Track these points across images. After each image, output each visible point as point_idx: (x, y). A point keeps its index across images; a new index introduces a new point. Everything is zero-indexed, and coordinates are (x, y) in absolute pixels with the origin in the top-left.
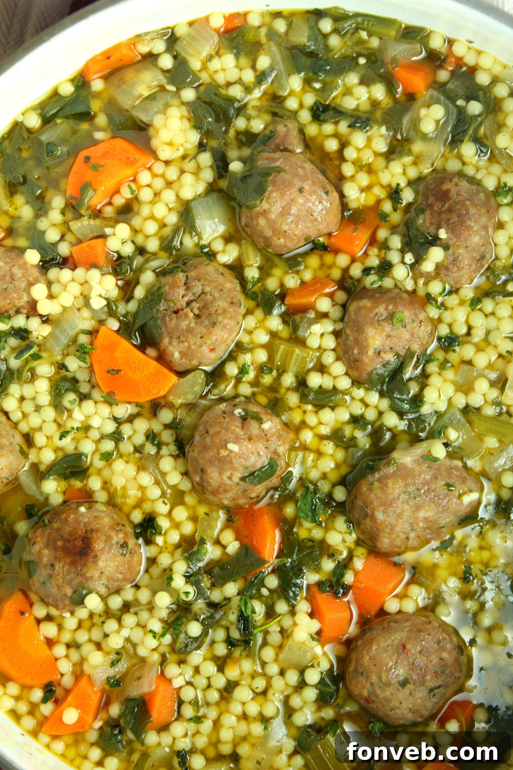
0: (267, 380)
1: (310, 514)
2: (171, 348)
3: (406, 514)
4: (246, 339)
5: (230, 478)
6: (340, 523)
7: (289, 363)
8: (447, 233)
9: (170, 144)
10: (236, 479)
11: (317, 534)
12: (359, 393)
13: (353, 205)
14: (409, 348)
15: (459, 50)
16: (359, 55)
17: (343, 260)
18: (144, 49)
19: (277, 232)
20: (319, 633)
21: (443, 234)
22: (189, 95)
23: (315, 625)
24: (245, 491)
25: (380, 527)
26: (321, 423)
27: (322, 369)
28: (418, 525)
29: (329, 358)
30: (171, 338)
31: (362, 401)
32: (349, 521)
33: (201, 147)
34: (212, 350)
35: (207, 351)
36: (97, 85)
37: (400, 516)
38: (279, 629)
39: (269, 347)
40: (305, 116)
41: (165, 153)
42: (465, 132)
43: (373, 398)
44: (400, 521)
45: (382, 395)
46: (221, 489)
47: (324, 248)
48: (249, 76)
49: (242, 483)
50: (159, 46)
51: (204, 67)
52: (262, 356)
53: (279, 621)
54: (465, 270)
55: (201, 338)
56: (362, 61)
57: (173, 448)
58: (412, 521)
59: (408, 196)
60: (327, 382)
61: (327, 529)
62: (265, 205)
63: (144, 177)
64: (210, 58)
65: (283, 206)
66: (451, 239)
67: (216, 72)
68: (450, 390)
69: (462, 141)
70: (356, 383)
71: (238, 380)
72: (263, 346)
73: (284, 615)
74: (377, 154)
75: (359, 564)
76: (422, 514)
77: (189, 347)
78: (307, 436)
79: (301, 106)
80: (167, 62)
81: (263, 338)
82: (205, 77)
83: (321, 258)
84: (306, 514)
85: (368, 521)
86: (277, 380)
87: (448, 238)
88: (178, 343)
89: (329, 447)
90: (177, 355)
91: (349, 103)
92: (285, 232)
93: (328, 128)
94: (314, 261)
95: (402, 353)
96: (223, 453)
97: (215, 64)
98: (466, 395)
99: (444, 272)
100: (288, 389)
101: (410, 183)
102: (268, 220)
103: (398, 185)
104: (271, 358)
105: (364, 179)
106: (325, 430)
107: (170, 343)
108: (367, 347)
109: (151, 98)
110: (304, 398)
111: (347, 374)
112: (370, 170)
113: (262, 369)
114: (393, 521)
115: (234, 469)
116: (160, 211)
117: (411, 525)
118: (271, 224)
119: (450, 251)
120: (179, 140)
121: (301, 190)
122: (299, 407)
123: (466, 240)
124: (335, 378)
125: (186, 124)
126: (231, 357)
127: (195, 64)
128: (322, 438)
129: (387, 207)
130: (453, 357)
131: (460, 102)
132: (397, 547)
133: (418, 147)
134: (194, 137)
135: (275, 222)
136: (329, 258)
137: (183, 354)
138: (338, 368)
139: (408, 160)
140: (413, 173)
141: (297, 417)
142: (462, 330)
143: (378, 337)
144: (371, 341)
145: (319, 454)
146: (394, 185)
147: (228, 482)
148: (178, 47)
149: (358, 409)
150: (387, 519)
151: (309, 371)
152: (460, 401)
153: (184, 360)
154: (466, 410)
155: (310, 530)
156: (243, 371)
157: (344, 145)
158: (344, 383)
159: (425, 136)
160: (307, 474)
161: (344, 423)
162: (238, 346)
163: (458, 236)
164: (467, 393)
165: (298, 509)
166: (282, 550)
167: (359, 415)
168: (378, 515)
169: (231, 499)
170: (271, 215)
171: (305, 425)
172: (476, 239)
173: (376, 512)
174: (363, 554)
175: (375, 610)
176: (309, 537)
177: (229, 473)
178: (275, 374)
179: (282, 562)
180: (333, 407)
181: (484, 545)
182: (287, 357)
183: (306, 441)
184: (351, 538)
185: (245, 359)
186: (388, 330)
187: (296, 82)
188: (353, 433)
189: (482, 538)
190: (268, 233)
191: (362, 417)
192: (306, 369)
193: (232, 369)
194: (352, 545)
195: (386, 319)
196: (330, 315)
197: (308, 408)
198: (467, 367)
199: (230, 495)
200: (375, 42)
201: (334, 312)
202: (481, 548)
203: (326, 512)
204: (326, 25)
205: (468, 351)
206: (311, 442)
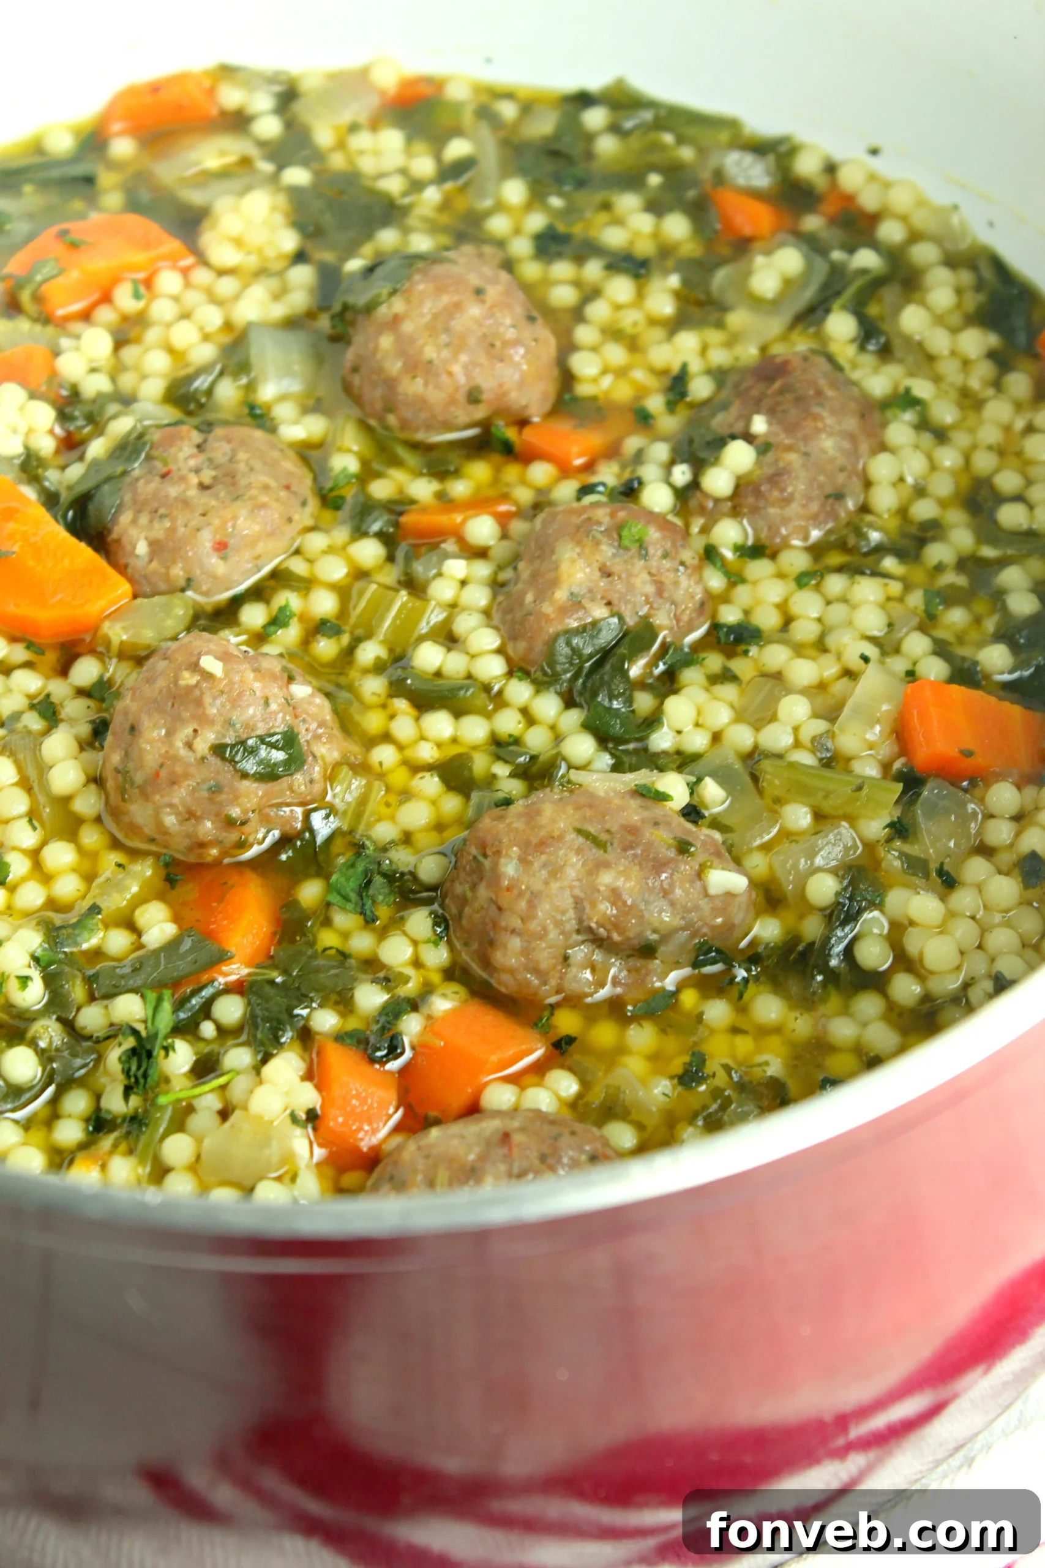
0: (326, 648)
1: (353, 896)
2: (133, 532)
3: (571, 873)
4: (298, 567)
5: (189, 745)
6: (420, 921)
7: (382, 619)
8: (770, 423)
9: (238, 242)
10: (202, 746)
11: (362, 943)
12: (520, 691)
13: (584, 389)
14: (646, 617)
15: (850, 179)
16: (654, 168)
17: (541, 472)
18: (231, 97)
20: (312, 1116)
21: (759, 425)
22: (298, 176)
23: (308, 1097)
24: (216, 790)
26: (423, 738)
27: (450, 639)
28: (594, 905)
29: (466, 624)
30: (139, 511)
31: (525, 711)
32: (439, 920)
33: (300, 257)
34: (221, 547)
35: (208, 545)
36: (122, 147)
37: (556, 872)
38: (218, 1105)
39: (343, 592)
40: (522, 247)
41: (222, 253)
42: (838, 294)
43: (548, 706)
44: (555, 886)
45: (569, 703)
46: (163, 773)
47: (508, 451)
48: (424, 166)
49: (213, 760)
50: (262, 102)
51: (341, 145)
52: (325, 604)
53: (223, 1087)
54: (794, 508)
55: (204, 515)
56: (655, 180)
57: (82, 728)
58: (582, 895)
59: (701, 388)
60: (454, 664)
61: (383, 934)
62: (398, 305)
63: (169, 281)
64: (354, 128)
65: (434, 311)
66: (774, 434)
67: (361, 152)
68: (721, 715)
69: (828, 311)
70: (516, 669)
72: (334, 587)
73: (238, 1073)
74: (653, 322)
75: (442, 1004)
76: (606, 878)
77: (172, 530)
79: (517, 231)
80: (269, 127)
81: (336, 570)
82: (337, 161)
83: (498, 470)
84: (346, 897)
85: (483, 892)
86: (349, 653)
87: (767, 434)
88: (151, 521)
89: (431, 784)
90: (142, 548)
91: (614, 238)
92: (430, 362)
93: (562, 269)
94: (479, 471)
95: (631, 621)
96: (189, 679)
97: (362, 141)
98: (757, 729)
99: (751, 500)
100: (366, 671)
101: (709, 372)
102: (399, 338)
103: (684, 367)
104: (343, 612)
105: (616, 354)
106: (427, 753)
107: (134, 521)
108: (555, 583)
109: (224, 174)
110: (397, 688)
111: (500, 651)
112: (633, 344)
113: (321, 628)
114: (537, 886)
115: (204, 720)
116: (185, 335)
117: (578, 903)
118: (405, 348)
119: (770, 457)
120: (257, 237)
122: (384, 706)
123: (806, 439)
124: (473, 657)
125: (279, 219)
126: (258, 593)
127: (324, 136)
128: (416, 768)
129: (655, 403)
130: (741, 666)
131: (837, 255)
132: (536, 971)
133: (737, 319)
134: (289, 242)
136: (512, 472)
137: (156, 546)
138: (486, 639)
139: (714, 336)
140: (719, 357)
141: (373, 722)
142: (767, 619)
143: (580, 563)
144: (564, 567)
145: (406, 795)
146: (676, 368)
147: (183, 752)
148: (299, 108)
149: (508, 723)
150: (525, 879)
151: (422, 639)
152: (742, 737)
153: (154, 565)
154: (753, 757)
155: (346, 935)
156: (277, 621)
157: (591, 294)
158: (492, 668)
159: (757, 303)
160: (369, 826)
161: (475, 748)
162: (279, 578)
163: (791, 429)
164: (758, 726)
165: (330, 888)
166: (272, 957)
167: (510, 736)
168: (506, 865)
169: (181, 808)
170: (407, 327)
171: (386, 737)
172: (828, 444)
173: (503, 861)
174: (456, 993)
175: (458, 1100)
176: (340, 948)
177: (189, 730)
178: (345, 639)
179: (266, 977)
180: (458, 713)
181: (743, 1026)
182: (378, 608)
183: (381, 764)
184: (437, 956)
185: (288, 599)
186: (607, 550)
187: (515, 191)
188: (490, 767)
189: (741, 1007)
190: (394, 367)
191: (517, 741)
192: (415, 635)
193: (254, 615)
194: (436, 978)
195: (607, 533)
196: (492, 553)
197: (401, 704)
198: (770, 684)
199: (180, 794)
200: (687, 154)
201: (501, 550)
202: (735, 1030)
203: (392, 900)
204: (595, 118)
205: (775, 656)
206: (391, 771)
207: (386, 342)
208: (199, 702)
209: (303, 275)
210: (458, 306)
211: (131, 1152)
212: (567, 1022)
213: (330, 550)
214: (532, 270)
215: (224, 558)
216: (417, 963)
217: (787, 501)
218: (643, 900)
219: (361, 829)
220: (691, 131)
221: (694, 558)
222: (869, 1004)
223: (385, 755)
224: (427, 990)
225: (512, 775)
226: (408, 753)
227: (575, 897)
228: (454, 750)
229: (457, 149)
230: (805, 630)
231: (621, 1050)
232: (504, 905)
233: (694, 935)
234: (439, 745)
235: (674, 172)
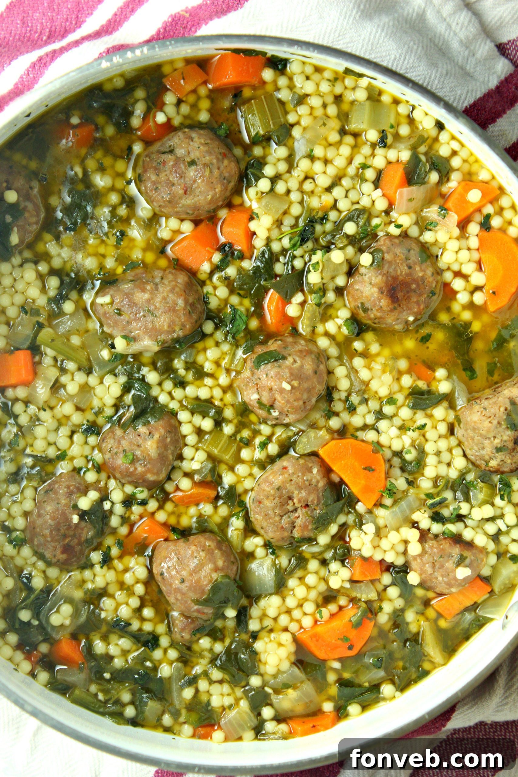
0: (246, 433)
1: (238, 317)
2: (318, 477)
3: (159, 299)
4: (256, 470)
5: (295, 361)
6: (214, 303)
7: (225, 442)
9: (280, 645)
10: (290, 360)
11: (235, 300)
12: (174, 405)
14: (125, 432)
15: (26, 667)
16: (108, 681)
17: (161, 516)
18: (283, 727)
19: (209, 552)
20: (251, 218)
21: (75, 519)
22: (255, 681)
23: (253, 226)
25: (183, 293)
26: (211, 388)
27: (199, 432)
28: (151, 288)
29: (191, 439)
30: (316, 486)
31: (173, 398)
32: (207, 303)
33: (255, 636)
34: (285, 468)
35: (290, 468)
36: (328, 707)
37: (164, 298)
39: (238, 459)
40: (164, 641)
41: (286, 638)
42: (37, 598)
43: (163, 399)
44: (165, 294)
45: (156, 400)
46: (304, 354)
47: (174, 529)
48: (203, 685)
49: (286, 355)
50: (270, 726)
51: (237, 700)
52: (245, 454)
53: (281, 233)
54: (64, 485)
55: (291, 480)
56: (107, 675)
57: (336, 396)
58: (156, 292)
59: (96, 557)
60: (198, 420)
61: (226, 301)
62: (215, 576)
63: (307, 622)
64: (230, 707)
65: (200, 572)
66: (70, 513)
67: (228, 695)
68: (99, 390)
69: (42, 591)
70: (174, 414)
71: (269, 439)
72: (243, 462)
73: (276, 239)
74: (112, 596)
75: (206, 267)
76: (147, 297)
77: (303, 475)
78: (224, 380)
79: (165, 651)
80: (267, 712)
81: (241, 469)
82: (239, 692)
83: (178, 522)
84: (240, 317)
85: (191, 300)
86: (238, 431)
87: (72, 515)
88: (311, 480)
89: (208, 367)
90: (315, 471)
91: (125, 643)
92: (203, 550)
93: (148, 627)
94: (185, 522)
95: (130, 430)
96: (295, 383)
97: (228, 701)
99: (81, 488)
100: (231, 421)
101: (92, 566)
102: (215, 563)
103: (102, 567)
104: (239, 450)
105: (128, 578)
106: (208, 381)
107: (318, 482)
108: (159, 441)
109: (287, 686)
110: (220, 411)
111: (180, 423)
112: (122, 585)
113: (248, 443)
114: (171, 295)
115: (290, 369)
116: (301, 592)
117: (157, 289)
118: (213, 560)
119: (72, 503)
120: (271, 647)
121: (183, 581)
122: (225, 405)
123: (58, 510)
124: (190, 422)
125: (263, 657)
126: (272, 460)
127: (244, 704)
128: (212, 375)
129: (115, 551)
130: (90, 416)
131: (36, 623)
132: (172, 273)
133: (78, 594)
134: (258, 645)
135: (210, 560)
136: (172, 521)
137: (310, 470)
138: (186, 429)
139: (90, 586)
140: (87, 574)
141: (229, 397)
142: (79, 438)
143: (149, 448)
144: (155, 446)
145: (217, 363)
146: (105, 568)
147: (297, 359)
148: (254, 722)
149: (178, 393)
150: (175, 298)
151: (210, 433)
152: (93, 380)
153: (310, 465)
154: (89, 370)
155: (241, 304)
156: (264, 445)
157: (138, 611)
158: (183, 416)
159: (69, 600)
160: (231, 349)
161: (192, 383)
162: (264, 465)
163: (64, 514)
164: (86, 384)
165: (247, 324)
166: (265, 291)
167: (178, 388)
168: (182, 304)
170: (210, 566)
171: (224, 390)
172: (49, 508)
173: (183, 306)
174: (201, 274)
175: (202, 226)
176: (242, 298)
177: (295, 366)
178: (239, 437)
180: (197, 398)
181: (101, 258)
182: (226, 450)
183: (226, 376)
184: (208, 289)
185: (261, 456)
186: (138, 453)
187: (165, 671)
188: (186, 374)
189: (102, 267)
190: (217, 552)
191: (175, 385)
192: (213, 434)
193: (273, 449)
194: (208, 281)
195: (138, 460)
196: (182, 474)
197: (218, 403)
198: (81, 406)
199: (299, 347)
200: (93, 688)
201: (177, 476)
202: (104, 256)
203: (224, 313)
204: (130, 712)
205: (77, 418)
206: (223, 374)
207: (220, 563)
208: (291, 374)
209: (253, 626)
210: (191, 575)
211: (313, 210)
212: (163, 263)
213: (243, 479)
214: (161, 629)
216: (215, 288)
217: (67, 486)
219: (233, 348)
220: (90, 699)
224: (212, 274)
225: (177, 370)
226: (215, 382)
228: (199, 382)
229: (188, 693)
230: (64, 431)
231: (145, 250)
233: (117, 287)
234: (205, 385)
235: (98, 677)
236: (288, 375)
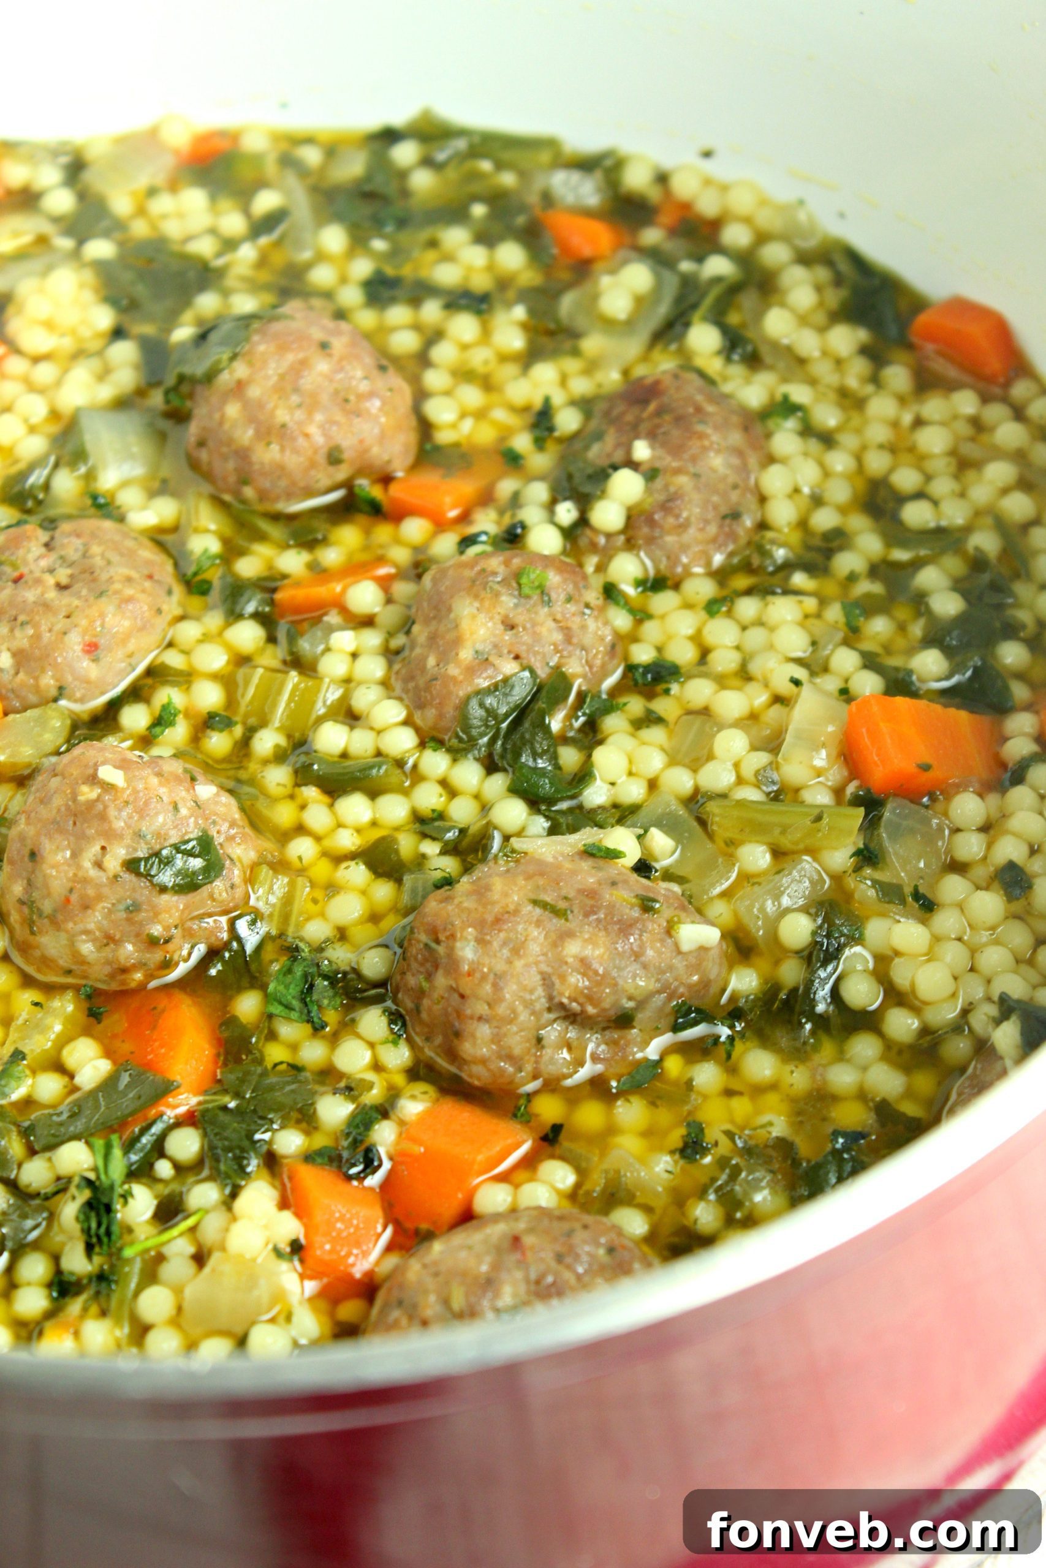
0: (219, 743)
1: (296, 1003)
3: (534, 948)
4: (174, 660)
5: (99, 865)
6: (373, 1021)
7: (274, 705)
8: (652, 447)
9: (49, 325)
10: (113, 863)
11: (313, 1053)
12: (436, 762)
13: (444, 437)
14: (558, 667)
15: (684, 186)
16: (475, 198)
17: (415, 529)
19: (269, 432)
20: (297, 1248)
21: (642, 450)
22: (101, 249)
23: (289, 1226)
24: (134, 909)
25: (467, 985)
26: (340, 825)
27: (351, 717)
28: (563, 978)
29: (365, 698)
31: (444, 783)
32: (395, 1017)
33: (118, 333)
34: (92, 649)
35: (78, 651)
37: (517, 950)
38: (191, 1250)
39: (228, 681)
40: (351, 296)
41: (35, 342)
42: (694, 306)
43: (468, 774)
44: (519, 964)
45: (491, 767)
46: (73, 902)
47: (376, 511)
48: (234, 223)
49: (128, 877)
50: (49, 176)
51: (141, 211)
52: (209, 696)
53: (193, 1229)
54: (692, 531)
55: (68, 617)
56: (479, 210)
58: (548, 970)
59: (568, 421)
60: (360, 743)
61: (334, 1040)
62: (240, 370)
64: (152, 192)
65: (280, 371)
66: (660, 458)
67: (164, 217)
68: (654, 761)
69: (687, 325)
70: (428, 740)
71: (149, 737)
72: (215, 677)
73: (207, 1212)
74: (504, 358)
75: (413, 1107)
76: (573, 949)
77: (37, 637)
79: (344, 280)
80: (61, 201)
81: (215, 659)
82: (140, 229)
83: (367, 532)
84: (288, 1007)
85: (441, 981)
86: (244, 745)
87: (653, 458)
88: (12, 630)
89: (357, 873)
90: (6, 661)
91: (447, 275)
92: (284, 426)
93: (399, 314)
94: (349, 536)
95: (543, 673)
96: (87, 792)
97: (163, 204)
98: (695, 771)
99: (645, 530)
100: (266, 762)
101: (573, 403)
102: (246, 404)
103: (547, 401)
104: (231, 701)
105: (472, 396)
106: (347, 841)
108: (457, 642)
109: (20, 256)
110: (303, 775)
111: (407, 722)
112: (487, 384)
113: (210, 722)
114: (500, 966)
115: (111, 835)
117: (547, 981)
118: (254, 414)
119: (659, 483)
120: (68, 318)
121: (324, 345)
122: (292, 797)
123: (694, 459)
124: (379, 732)
125: (89, 296)
126: (136, 694)
127: (121, 204)
128: (339, 859)
129: (522, 442)
130: (664, 706)
131: (686, 266)
132: (510, 1058)
133: (593, 344)
134: (104, 318)
135: (260, 405)
136: (383, 532)
137: (20, 657)
138: (391, 712)
139: (571, 365)
140: (581, 386)
141: (284, 815)
142: (683, 654)
143: (482, 617)
144: (465, 625)
145: (332, 889)
146: (538, 403)
147: (93, 873)
148: (89, 178)
149: (429, 798)
150: (487, 961)
151: (320, 720)
152: (681, 781)
153: (21, 677)
154: (695, 800)
155: (294, 1047)
156: (162, 721)
157: (433, 337)
158: (402, 741)
159: (609, 325)
160: (299, 926)
161: (397, 829)
162: (156, 674)
163: (676, 450)
164: (694, 767)
165: (267, 998)
166: (219, 1081)
167: (433, 811)
168: (463, 949)
169: (97, 933)
170: (254, 392)
171: (300, 829)
172: (717, 462)
173: (458, 944)
174: (425, 1093)
175: (449, 1209)
176: (290, 1061)
177: (97, 848)
178: (238, 731)
179: (217, 1104)
180: (373, 794)
181: (736, 1085)
182: (268, 695)
183: (300, 858)
184: (399, 1056)
185: (167, 695)
186: (508, 601)
187: (334, 238)
188: (417, 847)
189: (731, 1067)
190: (245, 435)
191: (440, 816)
192: (313, 717)
193: (135, 717)
194: (400, 1080)
195: (504, 582)
196: (378, 620)
197: (311, 792)
198: (698, 721)
199: (95, 919)
200: (508, 179)
201: (389, 616)
202: (729, 1093)
203: (338, 1002)
204: (405, 153)
205: (698, 691)
206: (311, 865)
207: (233, 410)
208: (103, 817)
209: (125, 352)
210: (304, 363)
211: (103, 1313)
212: (549, 1109)
213: (206, 638)
214: (367, 318)
215: (96, 660)
216: (377, 1067)
217: (684, 527)
218: (615, 967)
219: (291, 931)
220: (507, 156)
221: (598, 599)
222: (864, 1046)
223: (302, 848)
224: (393, 1095)
225: (443, 852)
226: (326, 843)
227: (541, 973)
228: (376, 834)
229: (266, 201)
230: (724, 660)
231: (611, 1130)
232: (467, 992)
233: (670, 998)
234: (358, 831)
235: (498, 200)
236: (112, 812)
